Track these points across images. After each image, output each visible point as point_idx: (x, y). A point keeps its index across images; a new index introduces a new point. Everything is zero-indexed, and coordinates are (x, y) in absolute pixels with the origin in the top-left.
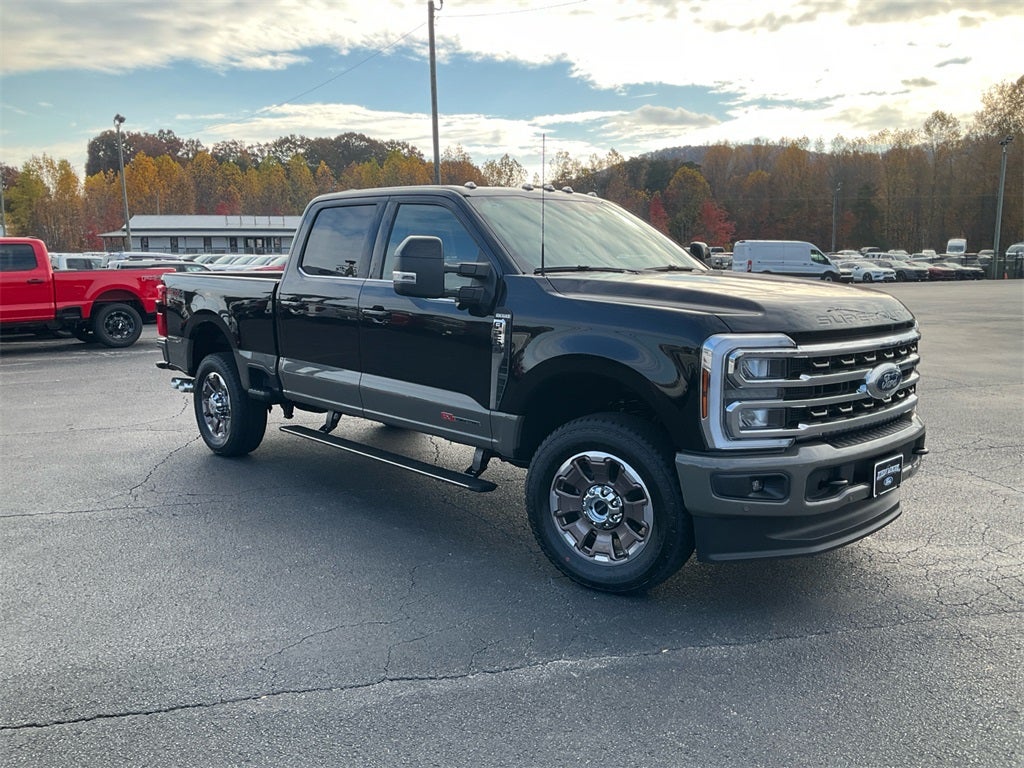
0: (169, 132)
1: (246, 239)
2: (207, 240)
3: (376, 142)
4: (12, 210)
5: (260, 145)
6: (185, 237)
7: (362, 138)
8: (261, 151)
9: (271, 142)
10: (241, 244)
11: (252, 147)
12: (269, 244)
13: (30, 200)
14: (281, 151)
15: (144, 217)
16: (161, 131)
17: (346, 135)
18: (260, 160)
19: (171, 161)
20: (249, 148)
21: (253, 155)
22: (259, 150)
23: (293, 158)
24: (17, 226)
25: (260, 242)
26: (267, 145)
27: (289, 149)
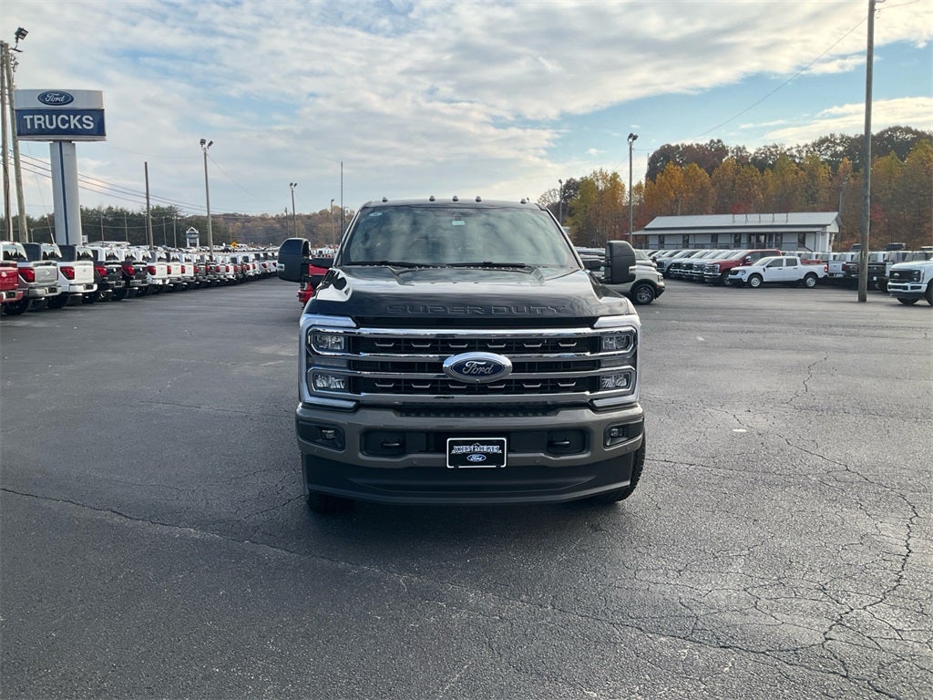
0: (719, 141)
1: (750, 235)
2: (714, 237)
3: (923, 133)
4: (574, 214)
5: (799, 147)
6: (694, 234)
7: (908, 130)
8: (799, 152)
9: (810, 143)
10: (744, 240)
11: (792, 148)
12: (770, 239)
13: (586, 206)
14: (819, 151)
15: (668, 218)
16: (712, 141)
17: (890, 129)
18: (797, 161)
19: (697, 168)
20: (789, 150)
21: (791, 156)
22: (798, 151)
23: (832, 156)
24: (576, 227)
25: (762, 238)
26: (806, 146)
27: (828, 147)
